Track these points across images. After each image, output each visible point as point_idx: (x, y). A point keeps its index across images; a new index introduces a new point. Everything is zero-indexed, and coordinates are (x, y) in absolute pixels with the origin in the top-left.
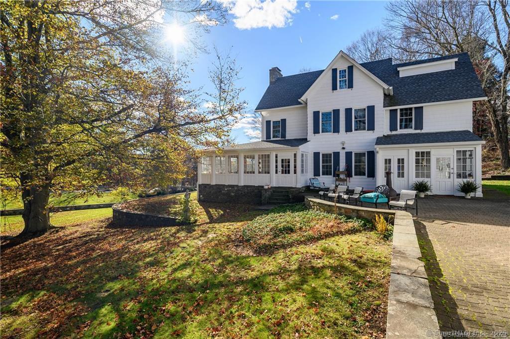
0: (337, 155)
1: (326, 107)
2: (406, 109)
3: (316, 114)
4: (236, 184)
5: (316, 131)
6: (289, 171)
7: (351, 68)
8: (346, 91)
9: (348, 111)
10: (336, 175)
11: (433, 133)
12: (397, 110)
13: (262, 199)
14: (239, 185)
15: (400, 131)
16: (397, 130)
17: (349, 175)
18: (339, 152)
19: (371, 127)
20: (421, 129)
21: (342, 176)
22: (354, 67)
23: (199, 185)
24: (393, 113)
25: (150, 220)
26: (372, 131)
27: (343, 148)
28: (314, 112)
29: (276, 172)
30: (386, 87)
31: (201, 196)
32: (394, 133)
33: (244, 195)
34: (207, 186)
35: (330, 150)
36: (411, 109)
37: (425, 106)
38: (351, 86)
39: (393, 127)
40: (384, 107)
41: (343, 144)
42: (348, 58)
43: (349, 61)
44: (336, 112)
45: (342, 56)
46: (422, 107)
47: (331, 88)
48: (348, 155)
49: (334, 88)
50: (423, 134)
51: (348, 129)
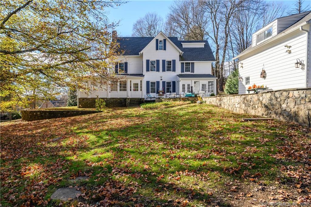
0: (158, 82)
1: (153, 58)
2: (188, 63)
3: (148, 61)
4: (106, 97)
5: (148, 70)
6: (138, 89)
7: (165, 40)
8: (163, 51)
9: (164, 61)
10: (158, 92)
11: (198, 75)
12: (184, 63)
13: (127, 104)
14: (108, 98)
15: (185, 73)
16: (184, 72)
17: (164, 93)
18: (159, 82)
19: (174, 70)
20: (194, 72)
21: (161, 93)
22: (166, 40)
23: (79, 98)
24: (182, 64)
25: (71, 114)
26: (174, 72)
27: (162, 79)
28: (147, 60)
29: (131, 90)
30: (181, 52)
31: (80, 105)
32: (183, 73)
33: (111, 103)
34: (85, 99)
35: (154, 80)
36: (189, 63)
37: (195, 62)
38: (165, 49)
39: (182, 71)
40: (180, 61)
41: (161, 77)
42: (164, 35)
43: (164, 36)
44: (158, 61)
45: (161, 33)
46: (194, 63)
47: (155, 49)
48: (164, 83)
49: (157, 49)
50: (194, 75)
51: (164, 70)
